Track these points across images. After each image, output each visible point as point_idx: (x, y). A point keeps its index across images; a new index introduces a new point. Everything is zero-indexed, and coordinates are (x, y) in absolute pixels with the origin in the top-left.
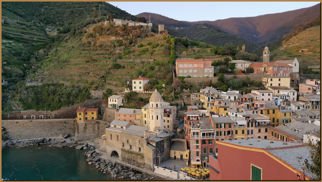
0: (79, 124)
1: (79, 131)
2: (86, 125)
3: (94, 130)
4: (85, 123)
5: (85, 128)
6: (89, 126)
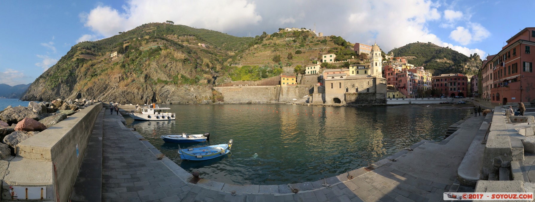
0: (283, 87)
1: (283, 93)
2: (288, 88)
3: (295, 93)
4: (288, 87)
5: (288, 91)
6: (291, 89)
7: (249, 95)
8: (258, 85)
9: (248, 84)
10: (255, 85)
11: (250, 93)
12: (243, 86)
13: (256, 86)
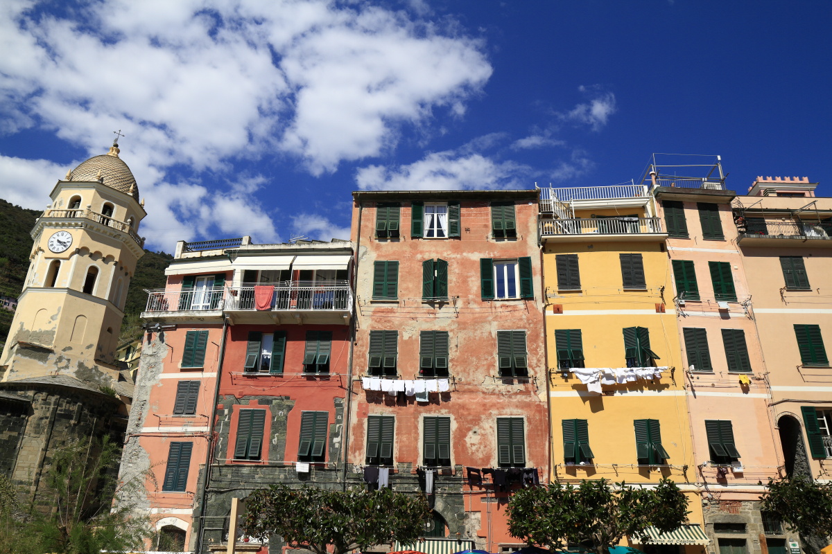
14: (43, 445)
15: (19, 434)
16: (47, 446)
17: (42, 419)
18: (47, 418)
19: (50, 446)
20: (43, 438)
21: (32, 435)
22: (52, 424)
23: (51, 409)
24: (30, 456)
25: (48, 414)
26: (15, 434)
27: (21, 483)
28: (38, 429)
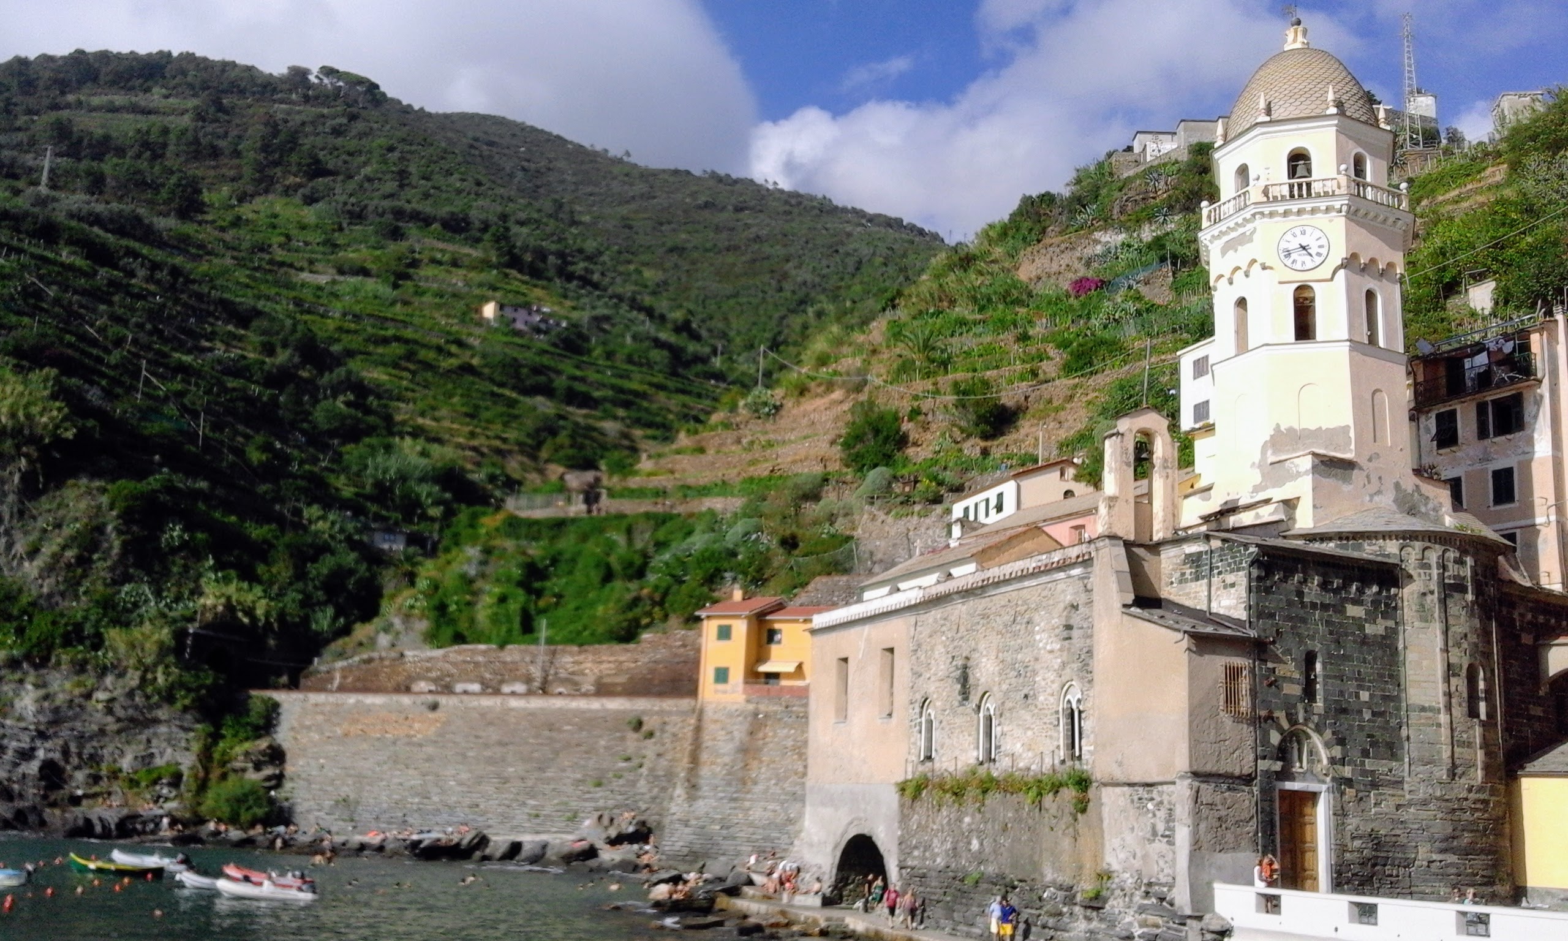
2: (756, 725)
4: (755, 713)
5: (749, 750)
6: (779, 739)
7: (479, 780)
8: (603, 690)
9: (528, 680)
10: (577, 692)
11: (490, 761)
12: (483, 693)
13: (585, 695)
14: (1439, 642)
15: (1397, 623)
16: (1446, 644)
17: (1424, 594)
18: (1432, 593)
19: (1450, 643)
20: (1437, 628)
21: (1417, 624)
22: (1443, 602)
23: (1435, 577)
24: (1425, 663)
25: (1434, 586)
26: (1391, 623)
27: (1423, 709)
28: (1424, 615)
